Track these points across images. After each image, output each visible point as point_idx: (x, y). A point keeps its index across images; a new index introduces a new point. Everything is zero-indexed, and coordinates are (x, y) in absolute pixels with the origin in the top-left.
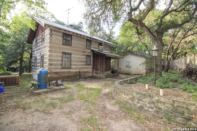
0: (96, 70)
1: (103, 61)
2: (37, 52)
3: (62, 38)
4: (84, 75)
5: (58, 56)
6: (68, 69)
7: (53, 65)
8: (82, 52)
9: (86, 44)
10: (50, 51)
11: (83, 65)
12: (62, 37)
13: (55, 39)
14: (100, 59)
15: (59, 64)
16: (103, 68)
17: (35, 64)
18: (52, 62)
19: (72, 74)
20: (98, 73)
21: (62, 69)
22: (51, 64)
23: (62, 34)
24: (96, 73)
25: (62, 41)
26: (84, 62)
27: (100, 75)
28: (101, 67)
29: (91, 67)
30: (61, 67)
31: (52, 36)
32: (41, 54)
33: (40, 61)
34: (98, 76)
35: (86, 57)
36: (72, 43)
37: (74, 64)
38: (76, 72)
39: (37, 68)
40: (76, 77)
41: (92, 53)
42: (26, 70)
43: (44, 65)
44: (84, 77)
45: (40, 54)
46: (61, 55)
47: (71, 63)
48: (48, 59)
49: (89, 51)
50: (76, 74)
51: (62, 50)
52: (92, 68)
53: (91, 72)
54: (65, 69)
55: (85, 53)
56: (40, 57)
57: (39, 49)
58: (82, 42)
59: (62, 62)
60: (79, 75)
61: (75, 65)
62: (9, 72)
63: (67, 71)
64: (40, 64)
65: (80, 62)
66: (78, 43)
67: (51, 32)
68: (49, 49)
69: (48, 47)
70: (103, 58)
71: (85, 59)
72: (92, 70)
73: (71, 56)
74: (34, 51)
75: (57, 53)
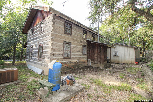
0: (91, 60)
1: (101, 51)
2: (34, 42)
3: (64, 27)
4: (81, 65)
5: (60, 46)
6: (68, 60)
7: (55, 55)
8: (79, 42)
9: (82, 34)
10: (52, 40)
11: (80, 55)
12: (64, 25)
13: (58, 27)
14: (97, 49)
15: (61, 54)
16: (100, 58)
17: (31, 53)
18: (54, 52)
19: (72, 65)
20: (95, 63)
21: (64, 60)
22: (53, 54)
23: (63, 23)
24: (92, 63)
25: (63, 30)
26: (81, 51)
27: (97, 65)
28: (99, 57)
29: (86, 56)
30: (62, 57)
31: (55, 24)
32: (39, 43)
33: (38, 51)
34: (95, 65)
35: (82, 47)
36: (72, 32)
37: (73, 54)
38: (75, 62)
39: (33, 57)
40: (75, 67)
41: (87, 44)
42: (18, 58)
43: (43, 55)
44: (81, 67)
45: (37, 43)
46: (63, 44)
47: (71, 53)
48: (50, 48)
49: (85, 41)
50: (75, 64)
51: (64, 39)
52: (87, 58)
53: (87, 61)
54: (66, 60)
55: (82, 43)
56: (38, 47)
57: (37, 38)
58: (80, 32)
59: (64, 52)
60: (77, 65)
61: (75, 55)
62: (2, 61)
63: (68, 62)
64: (38, 54)
65: (78, 52)
66: (77, 33)
67: (54, 19)
68: (52, 38)
69: (50, 36)
70: (100, 48)
71: (82, 49)
72: (87, 60)
73: (71, 46)
74: (29, 41)
75: (59, 42)
